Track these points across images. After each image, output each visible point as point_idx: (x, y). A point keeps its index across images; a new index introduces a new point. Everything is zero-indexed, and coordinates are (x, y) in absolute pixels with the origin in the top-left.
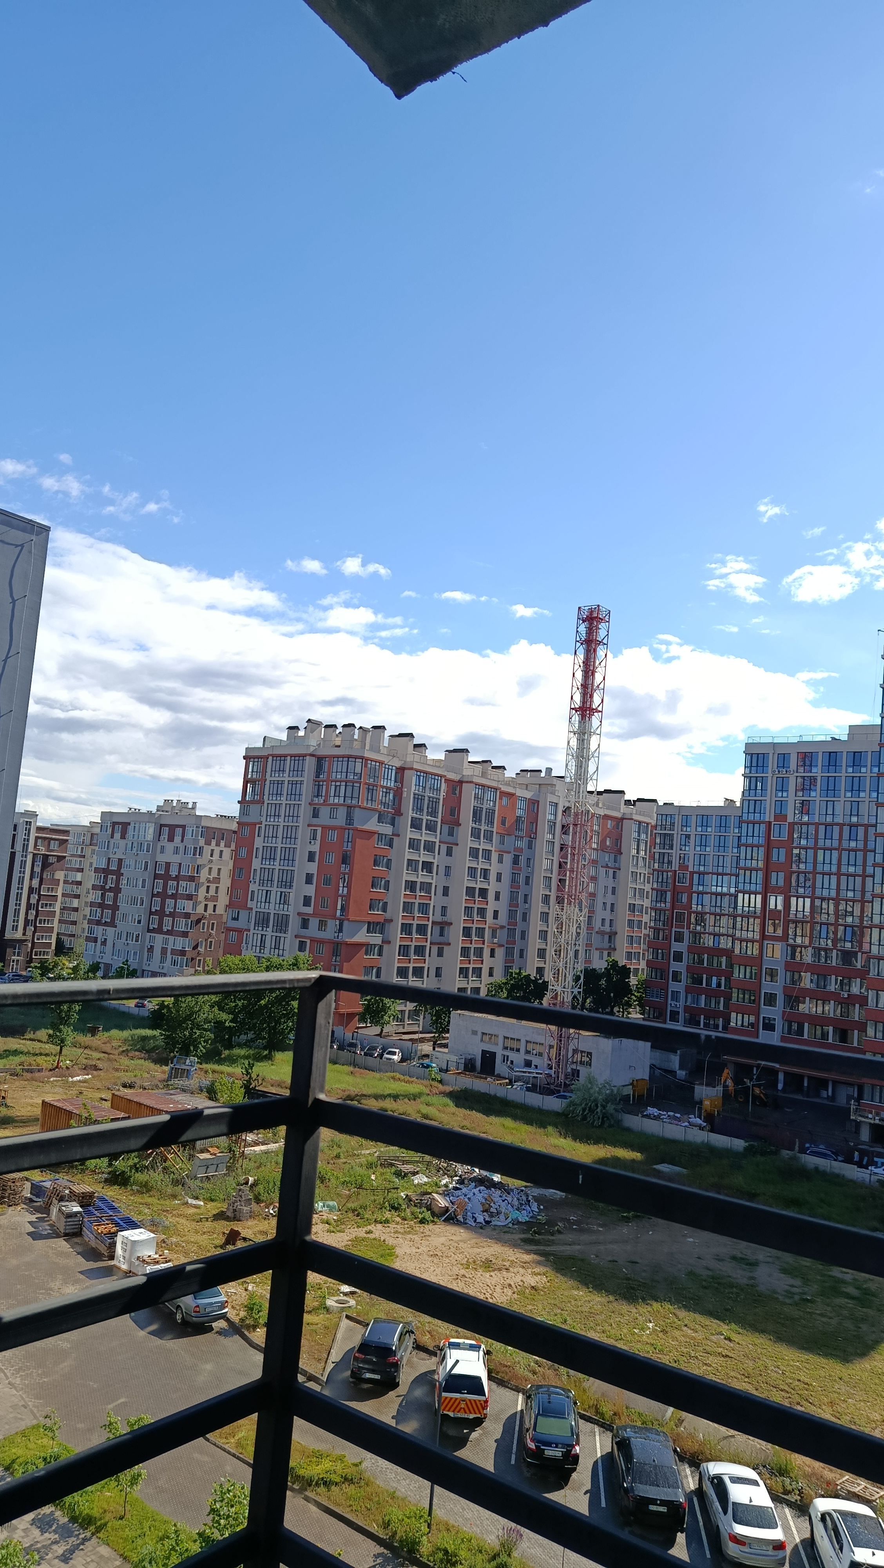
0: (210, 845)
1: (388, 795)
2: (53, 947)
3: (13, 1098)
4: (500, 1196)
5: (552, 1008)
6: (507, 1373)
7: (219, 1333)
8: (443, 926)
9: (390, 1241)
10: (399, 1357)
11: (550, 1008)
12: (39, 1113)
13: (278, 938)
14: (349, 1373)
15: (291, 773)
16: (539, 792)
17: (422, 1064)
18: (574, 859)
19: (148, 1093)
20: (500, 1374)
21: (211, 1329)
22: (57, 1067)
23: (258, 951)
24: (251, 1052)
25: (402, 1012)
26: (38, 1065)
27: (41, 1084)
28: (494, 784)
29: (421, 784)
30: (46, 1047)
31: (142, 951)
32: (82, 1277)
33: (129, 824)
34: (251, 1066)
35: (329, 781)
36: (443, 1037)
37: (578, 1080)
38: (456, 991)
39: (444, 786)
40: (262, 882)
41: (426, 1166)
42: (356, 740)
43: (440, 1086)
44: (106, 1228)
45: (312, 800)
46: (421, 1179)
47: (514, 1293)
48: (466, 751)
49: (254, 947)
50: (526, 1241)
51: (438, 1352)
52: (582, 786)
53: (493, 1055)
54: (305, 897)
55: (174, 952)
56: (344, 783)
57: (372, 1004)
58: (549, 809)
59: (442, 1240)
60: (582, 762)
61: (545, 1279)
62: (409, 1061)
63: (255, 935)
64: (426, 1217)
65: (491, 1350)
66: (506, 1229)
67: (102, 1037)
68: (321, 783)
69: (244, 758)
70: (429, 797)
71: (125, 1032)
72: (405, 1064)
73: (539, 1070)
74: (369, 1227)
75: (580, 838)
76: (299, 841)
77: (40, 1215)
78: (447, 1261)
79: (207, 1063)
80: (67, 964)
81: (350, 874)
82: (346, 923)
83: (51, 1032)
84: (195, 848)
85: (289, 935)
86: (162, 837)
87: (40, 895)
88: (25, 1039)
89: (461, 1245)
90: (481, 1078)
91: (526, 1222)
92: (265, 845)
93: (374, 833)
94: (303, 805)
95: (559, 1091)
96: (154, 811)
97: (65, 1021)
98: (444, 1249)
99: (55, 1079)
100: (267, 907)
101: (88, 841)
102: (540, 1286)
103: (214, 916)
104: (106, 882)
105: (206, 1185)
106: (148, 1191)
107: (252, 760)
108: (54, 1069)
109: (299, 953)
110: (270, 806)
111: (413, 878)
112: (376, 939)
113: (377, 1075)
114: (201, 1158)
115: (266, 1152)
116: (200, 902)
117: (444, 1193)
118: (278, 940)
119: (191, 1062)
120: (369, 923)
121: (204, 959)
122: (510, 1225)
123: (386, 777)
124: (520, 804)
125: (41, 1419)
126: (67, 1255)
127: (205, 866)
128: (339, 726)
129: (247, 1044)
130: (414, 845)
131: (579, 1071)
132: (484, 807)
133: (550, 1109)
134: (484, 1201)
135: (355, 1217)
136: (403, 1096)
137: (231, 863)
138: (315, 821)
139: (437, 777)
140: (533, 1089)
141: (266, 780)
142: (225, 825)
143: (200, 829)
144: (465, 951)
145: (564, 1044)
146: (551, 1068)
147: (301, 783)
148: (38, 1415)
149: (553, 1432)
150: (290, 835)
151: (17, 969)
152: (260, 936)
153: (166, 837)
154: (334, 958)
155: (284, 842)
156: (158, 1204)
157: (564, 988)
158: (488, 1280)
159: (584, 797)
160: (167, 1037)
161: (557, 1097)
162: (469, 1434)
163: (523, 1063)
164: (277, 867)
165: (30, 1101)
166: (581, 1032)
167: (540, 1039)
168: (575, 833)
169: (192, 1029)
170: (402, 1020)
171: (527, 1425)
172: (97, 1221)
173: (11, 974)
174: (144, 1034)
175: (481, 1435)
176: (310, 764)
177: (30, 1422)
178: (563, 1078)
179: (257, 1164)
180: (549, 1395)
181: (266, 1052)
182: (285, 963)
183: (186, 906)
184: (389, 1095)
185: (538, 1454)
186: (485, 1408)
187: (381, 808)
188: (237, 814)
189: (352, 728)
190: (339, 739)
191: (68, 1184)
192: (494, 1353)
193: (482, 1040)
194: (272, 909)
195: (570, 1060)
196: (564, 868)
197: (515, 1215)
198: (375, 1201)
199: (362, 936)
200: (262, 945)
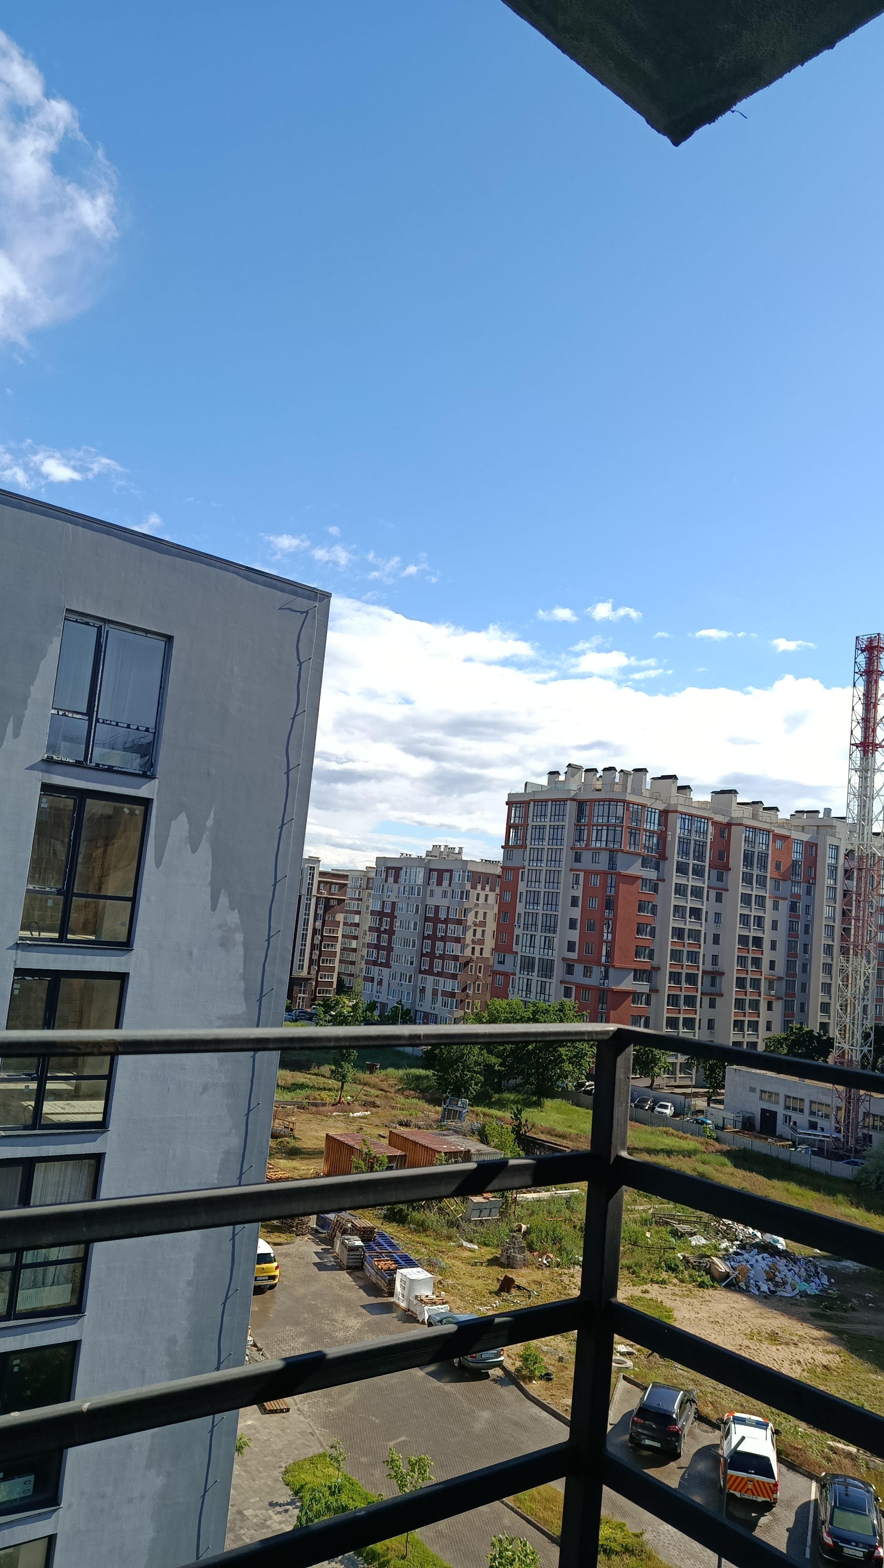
0: (476, 889)
1: (651, 838)
2: (335, 986)
3: (301, 1130)
4: (786, 1266)
5: (838, 1066)
6: (798, 1457)
7: (495, 1381)
8: (715, 976)
9: (668, 1303)
10: (680, 1426)
11: (836, 1067)
12: (324, 1146)
13: (543, 983)
14: (627, 1437)
15: (553, 817)
16: (817, 834)
17: (697, 1120)
18: (859, 907)
19: (423, 1132)
20: (791, 1457)
21: (487, 1376)
22: (339, 1102)
23: (524, 995)
24: (520, 1097)
25: (674, 1064)
26: (322, 1100)
27: (325, 1118)
28: (766, 826)
29: (686, 828)
30: (330, 1082)
31: (414, 991)
32: (363, 1311)
33: (401, 868)
34: (520, 1112)
35: (590, 825)
36: (718, 1093)
37: (870, 1146)
38: (731, 1044)
39: (711, 829)
40: (526, 927)
41: (703, 1227)
42: (617, 783)
43: (717, 1144)
44: (385, 1264)
45: (574, 845)
46: (698, 1241)
47: (803, 1370)
48: (734, 792)
49: (520, 992)
50: (815, 1315)
51: (722, 1425)
52: (866, 827)
53: (775, 1114)
54: (569, 942)
55: (444, 994)
56: (606, 828)
57: (641, 1055)
58: (829, 852)
59: (723, 1306)
60: (865, 801)
61: (838, 1359)
62: (682, 1116)
63: (521, 980)
64: (706, 1281)
65: (780, 1430)
66: (793, 1301)
67: (380, 1074)
68: (583, 828)
69: (507, 803)
70: (695, 841)
71: (400, 1070)
72: (678, 1119)
73: (825, 1133)
74: (645, 1287)
75: (866, 884)
76: (561, 886)
77: (325, 1247)
78: (730, 1329)
79: (478, 1106)
80: (347, 1002)
81: (615, 919)
82: (611, 970)
83: (333, 1068)
84: (462, 892)
85: (555, 980)
86: (431, 881)
87: (322, 936)
88: (310, 1074)
89: (744, 1313)
90: (761, 1138)
91: (816, 1295)
92: (528, 889)
93: (638, 878)
94: (565, 850)
95: (849, 1157)
96: (424, 856)
97: (346, 1059)
98: (726, 1316)
99: (337, 1113)
100: (531, 952)
101: (364, 886)
102: (833, 1365)
103: (481, 959)
104: (381, 924)
105: (481, 1229)
106: (425, 1230)
107: (514, 805)
108: (336, 1104)
109: (564, 999)
110: (532, 850)
111: (681, 925)
112: (643, 987)
113: (649, 1129)
114: (475, 1201)
115: (539, 1200)
116: (468, 945)
117: (724, 1257)
118: (543, 985)
119: (462, 1103)
120: (635, 970)
121: (473, 1002)
122: (798, 1297)
123: (649, 821)
124: (795, 847)
125: (327, 1448)
126: (350, 1288)
127: (471, 909)
128: (600, 769)
129: (515, 1089)
130: (680, 890)
131: (871, 1136)
132: (756, 850)
133: (840, 1175)
134: (768, 1269)
135: (631, 1275)
136: (677, 1152)
137: (496, 907)
138: (578, 866)
139: (703, 820)
140: (820, 1153)
141: (528, 825)
142: (490, 870)
143: (467, 874)
144: (739, 1003)
145: (853, 1107)
146: (839, 1132)
147: (563, 827)
148: (324, 1444)
149: (852, 1528)
150: (553, 878)
151: (302, 1006)
152: (525, 980)
153: (435, 881)
154: (601, 1005)
155: (547, 887)
156: (434, 1244)
157: (852, 1045)
158: (774, 1354)
159: (869, 839)
160: (440, 1078)
161: (847, 1163)
162: (758, 1518)
163: (807, 1125)
164: (541, 912)
165: (315, 1134)
166: (872, 1094)
167: (826, 1100)
168: (859, 878)
169: (463, 1071)
170: (673, 1073)
171: (822, 1517)
172: (377, 1257)
173: (298, 1011)
174: (418, 1074)
175: (771, 1521)
176: (571, 809)
177: (317, 1450)
178: (853, 1143)
179: (530, 1212)
180: (847, 1487)
181: (535, 1099)
182: (551, 1008)
183: (454, 949)
184: (662, 1151)
185: (835, 1550)
186: (775, 1491)
187: (644, 852)
188: (501, 859)
189: (613, 771)
190: (600, 782)
191: (350, 1217)
192: (784, 1434)
193: (761, 1099)
194: (537, 954)
195: (861, 1124)
196: (849, 916)
197: (803, 1286)
198: (651, 1260)
199: (628, 984)
200: (528, 990)
